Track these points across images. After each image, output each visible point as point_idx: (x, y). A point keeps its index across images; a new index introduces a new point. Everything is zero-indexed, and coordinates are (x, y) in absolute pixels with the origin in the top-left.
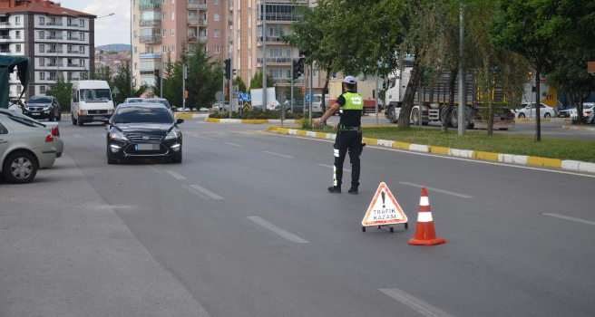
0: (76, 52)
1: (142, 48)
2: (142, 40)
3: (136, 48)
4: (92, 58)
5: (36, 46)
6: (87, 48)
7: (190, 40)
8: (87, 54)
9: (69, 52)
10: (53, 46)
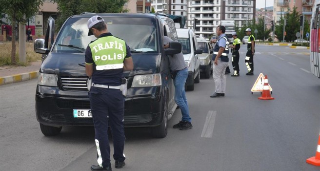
0: (246, 11)
1: (278, 9)
2: (278, 5)
3: (275, 9)
4: (254, 14)
5: (226, 8)
6: (252, 9)
7: (303, 4)
8: (252, 12)
9: (242, 11)
10: (235, 8)
